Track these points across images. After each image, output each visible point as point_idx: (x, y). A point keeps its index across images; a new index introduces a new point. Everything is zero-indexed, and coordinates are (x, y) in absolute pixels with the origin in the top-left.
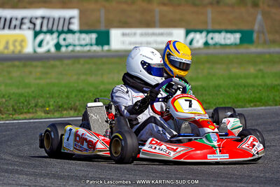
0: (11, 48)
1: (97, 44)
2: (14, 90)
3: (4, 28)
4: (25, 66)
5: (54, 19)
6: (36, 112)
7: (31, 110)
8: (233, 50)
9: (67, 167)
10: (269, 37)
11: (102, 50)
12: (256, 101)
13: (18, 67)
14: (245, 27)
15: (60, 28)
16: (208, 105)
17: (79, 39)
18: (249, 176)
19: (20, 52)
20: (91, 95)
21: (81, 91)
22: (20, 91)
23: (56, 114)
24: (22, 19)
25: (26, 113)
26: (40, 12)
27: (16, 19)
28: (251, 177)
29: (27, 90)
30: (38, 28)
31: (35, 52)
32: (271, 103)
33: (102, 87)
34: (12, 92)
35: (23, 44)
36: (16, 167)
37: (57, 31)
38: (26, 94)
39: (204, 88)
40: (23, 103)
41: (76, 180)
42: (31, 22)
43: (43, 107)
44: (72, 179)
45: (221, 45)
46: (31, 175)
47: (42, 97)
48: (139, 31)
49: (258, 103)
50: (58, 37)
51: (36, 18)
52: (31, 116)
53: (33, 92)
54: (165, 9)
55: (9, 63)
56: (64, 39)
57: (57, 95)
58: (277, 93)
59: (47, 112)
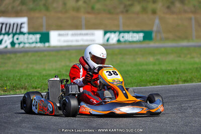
1: (41, 42)
5: (10, 25)
8: (138, 45)
9: (19, 129)
10: (164, 35)
11: (44, 46)
12: (155, 82)
14: (146, 29)
15: (14, 31)
17: (28, 38)
20: (36, 78)
21: (29, 75)
23: (11, 92)
33: (44, 73)
37: (12, 33)
43: (2, 87)
45: (130, 42)
48: (70, 32)
49: (156, 83)
50: (13, 37)
54: (89, 16)
56: (17, 39)
59: (5, 91)
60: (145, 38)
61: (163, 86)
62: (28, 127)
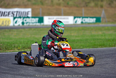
0: (5, 24)
1: (39, 22)
2: (6, 41)
3: (2, 16)
4: (10, 31)
5: (21, 13)
6: (14, 49)
7: (12, 49)
8: (93, 25)
9: (27, 71)
10: (107, 20)
11: (41, 25)
12: (102, 46)
13: (7, 31)
14: (98, 16)
16: (83, 47)
17: (31, 20)
18: (99, 75)
19: (8, 25)
21: (32, 41)
22: (8, 41)
23: (23, 50)
24: (9, 12)
25: (10, 50)
26: (16, 10)
27: (7, 12)
28: (100, 75)
29: (11, 41)
30: (15, 16)
31: (14, 25)
32: (108, 46)
34: (5, 41)
35: (9, 22)
36: (7, 71)
37: (23, 17)
38: (10, 42)
39: (81, 40)
40: (9, 46)
41: (31, 76)
42: (12, 13)
43: (17, 47)
44: (29, 76)
45: (88, 23)
46: (13, 74)
47: (17, 43)
48: (55, 17)
49: (103, 46)
50: (23, 19)
51: (15, 12)
52: (12, 51)
53: (13, 41)
54: (66, 8)
55: (4, 30)
56: (26, 20)
57: (23, 43)
58: (111, 42)
59: (19, 50)
60: (97, 21)
61: (107, 48)
62: (32, 70)
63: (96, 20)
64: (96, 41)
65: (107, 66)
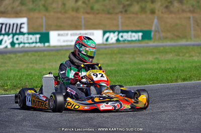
1: (40, 42)
5: (10, 25)
8: (137, 45)
10: (163, 35)
11: (44, 46)
12: (154, 80)
15: (14, 31)
20: (36, 77)
21: (29, 75)
32: (164, 81)
39: (116, 71)
45: (128, 41)
47: (2, 79)
48: (70, 32)
49: (156, 81)
50: (13, 37)
54: (88, 16)
56: (17, 39)
57: (12, 78)
58: (169, 74)
59: (5, 90)
61: (163, 84)
62: (30, 126)
63: (142, 36)
64: (143, 72)
65: (163, 116)
